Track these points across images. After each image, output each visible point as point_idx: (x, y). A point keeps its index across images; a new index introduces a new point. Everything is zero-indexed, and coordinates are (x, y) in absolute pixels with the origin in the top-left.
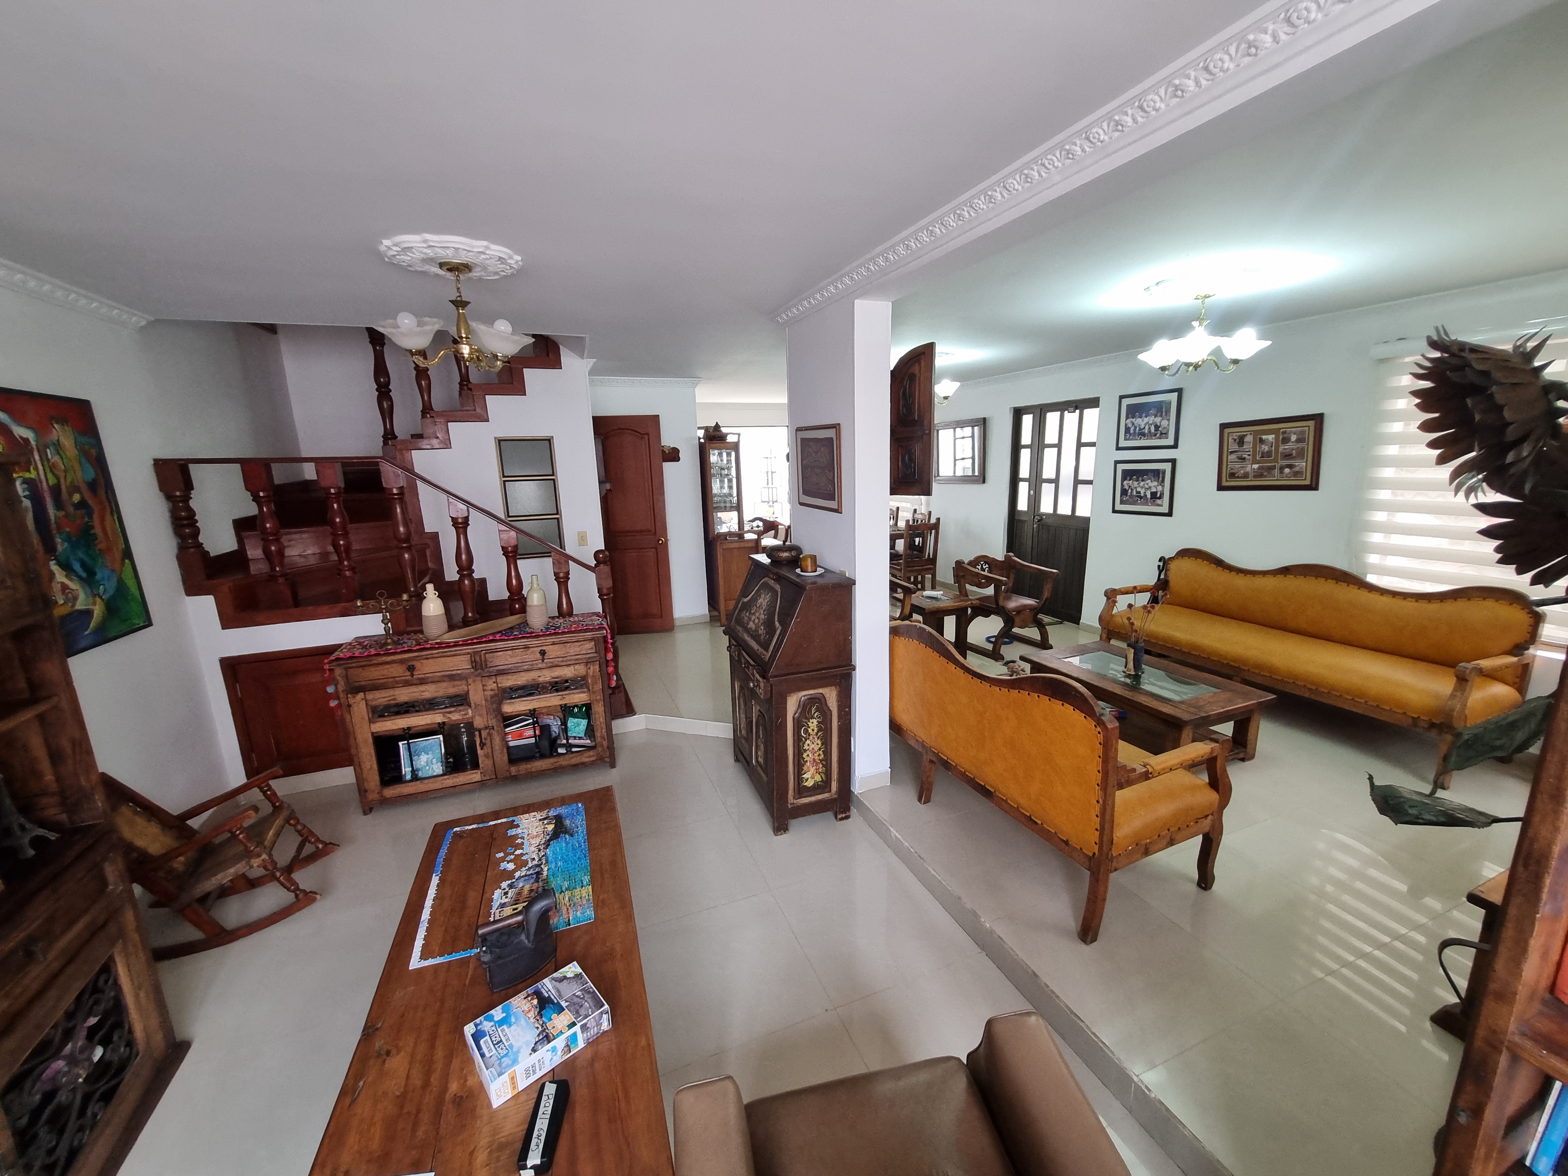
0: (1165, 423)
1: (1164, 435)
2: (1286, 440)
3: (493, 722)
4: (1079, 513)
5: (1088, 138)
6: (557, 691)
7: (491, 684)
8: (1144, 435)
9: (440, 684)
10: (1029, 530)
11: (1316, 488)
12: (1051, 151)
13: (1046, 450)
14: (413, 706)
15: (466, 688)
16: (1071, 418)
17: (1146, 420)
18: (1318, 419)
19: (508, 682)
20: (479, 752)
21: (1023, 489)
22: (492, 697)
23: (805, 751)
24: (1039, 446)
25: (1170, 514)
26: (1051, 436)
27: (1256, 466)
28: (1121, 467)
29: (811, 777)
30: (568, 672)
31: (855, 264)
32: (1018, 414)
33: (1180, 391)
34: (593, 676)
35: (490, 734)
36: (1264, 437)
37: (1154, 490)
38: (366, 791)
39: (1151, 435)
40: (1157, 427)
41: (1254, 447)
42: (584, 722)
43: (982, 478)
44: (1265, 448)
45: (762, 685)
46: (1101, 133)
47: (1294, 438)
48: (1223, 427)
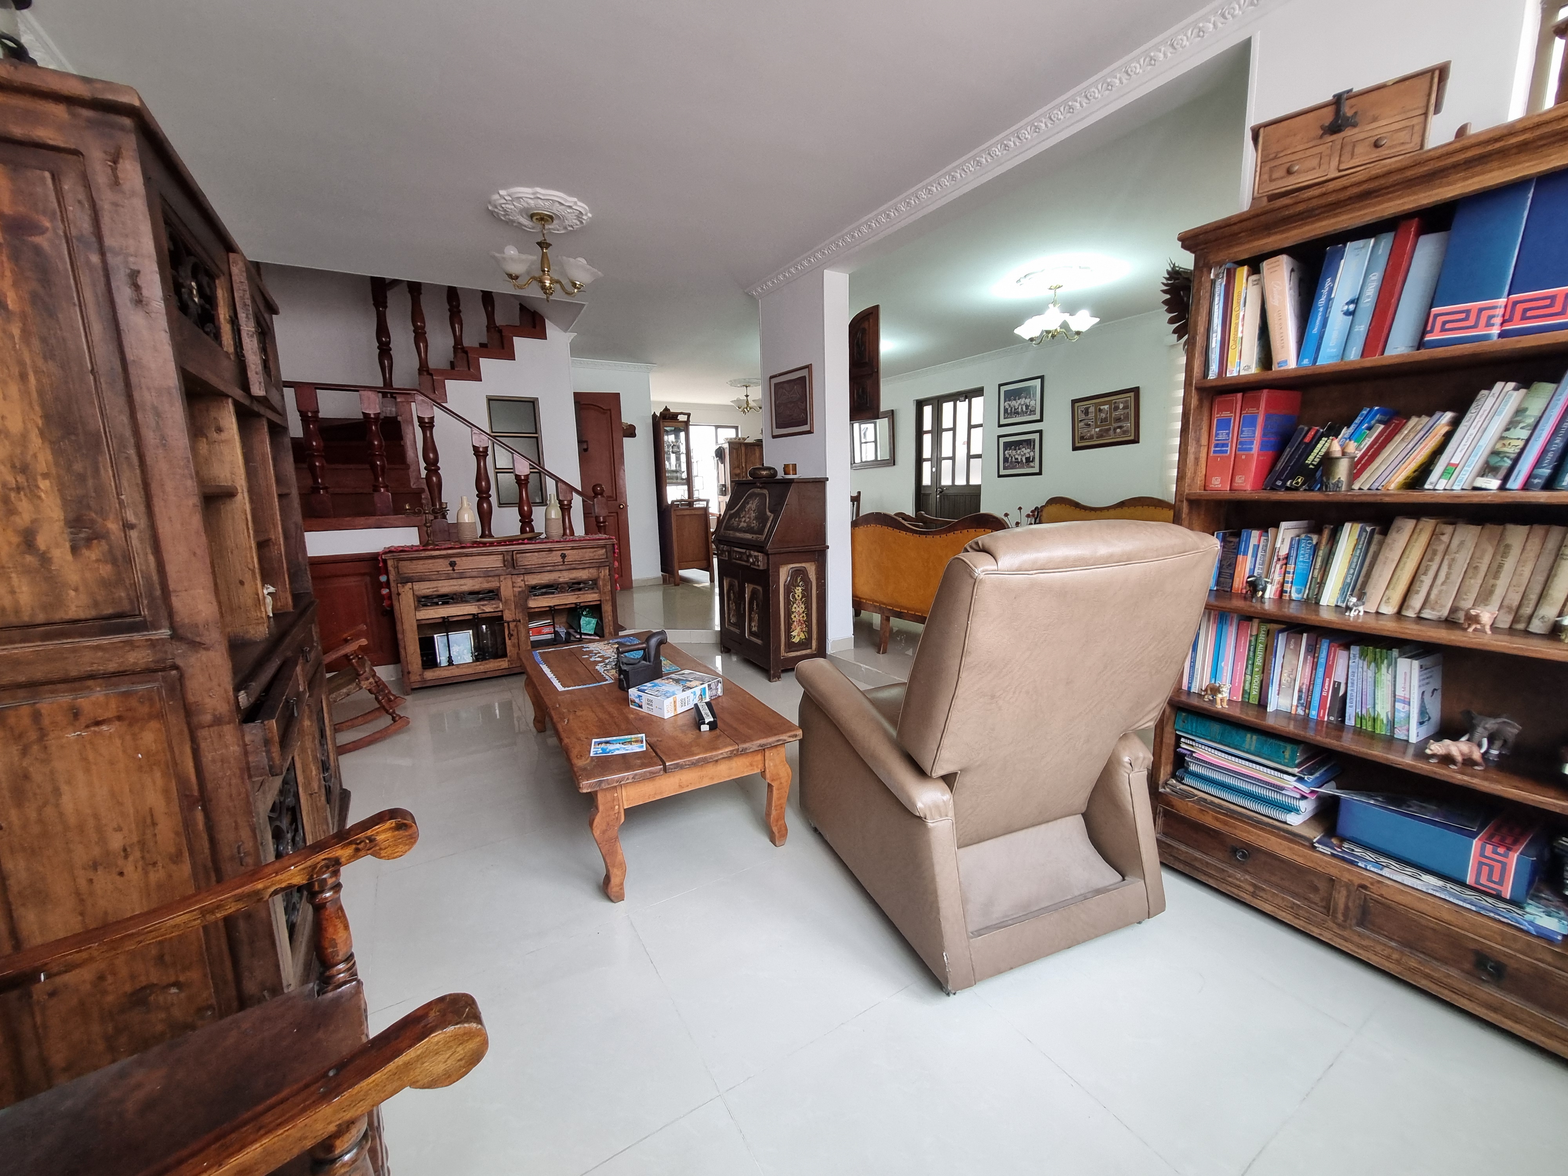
0: (1032, 403)
1: (1033, 412)
2: (1116, 408)
3: (519, 616)
4: (973, 482)
5: (989, 154)
6: (573, 591)
7: (519, 581)
8: (1018, 413)
9: (476, 580)
10: (934, 498)
11: (1138, 442)
12: (968, 161)
13: (944, 434)
14: (452, 598)
15: (498, 585)
16: (962, 406)
17: (1019, 402)
18: (1136, 391)
19: (533, 580)
20: (508, 641)
21: (927, 467)
22: (519, 592)
23: (793, 612)
24: (938, 430)
25: (1040, 473)
26: (947, 422)
27: (1097, 430)
28: (1002, 440)
29: (798, 635)
30: (583, 575)
31: (827, 242)
32: (920, 405)
33: (1042, 378)
34: (604, 580)
35: (516, 626)
36: (1102, 407)
37: (1028, 456)
38: (409, 673)
39: (1024, 413)
40: (1027, 406)
41: (1096, 416)
42: (594, 621)
43: (892, 461)
44: (1103, 415)
45: (760, 558)
46: (997, 151)
47: (1121, 406)
48: (1074, 402)
